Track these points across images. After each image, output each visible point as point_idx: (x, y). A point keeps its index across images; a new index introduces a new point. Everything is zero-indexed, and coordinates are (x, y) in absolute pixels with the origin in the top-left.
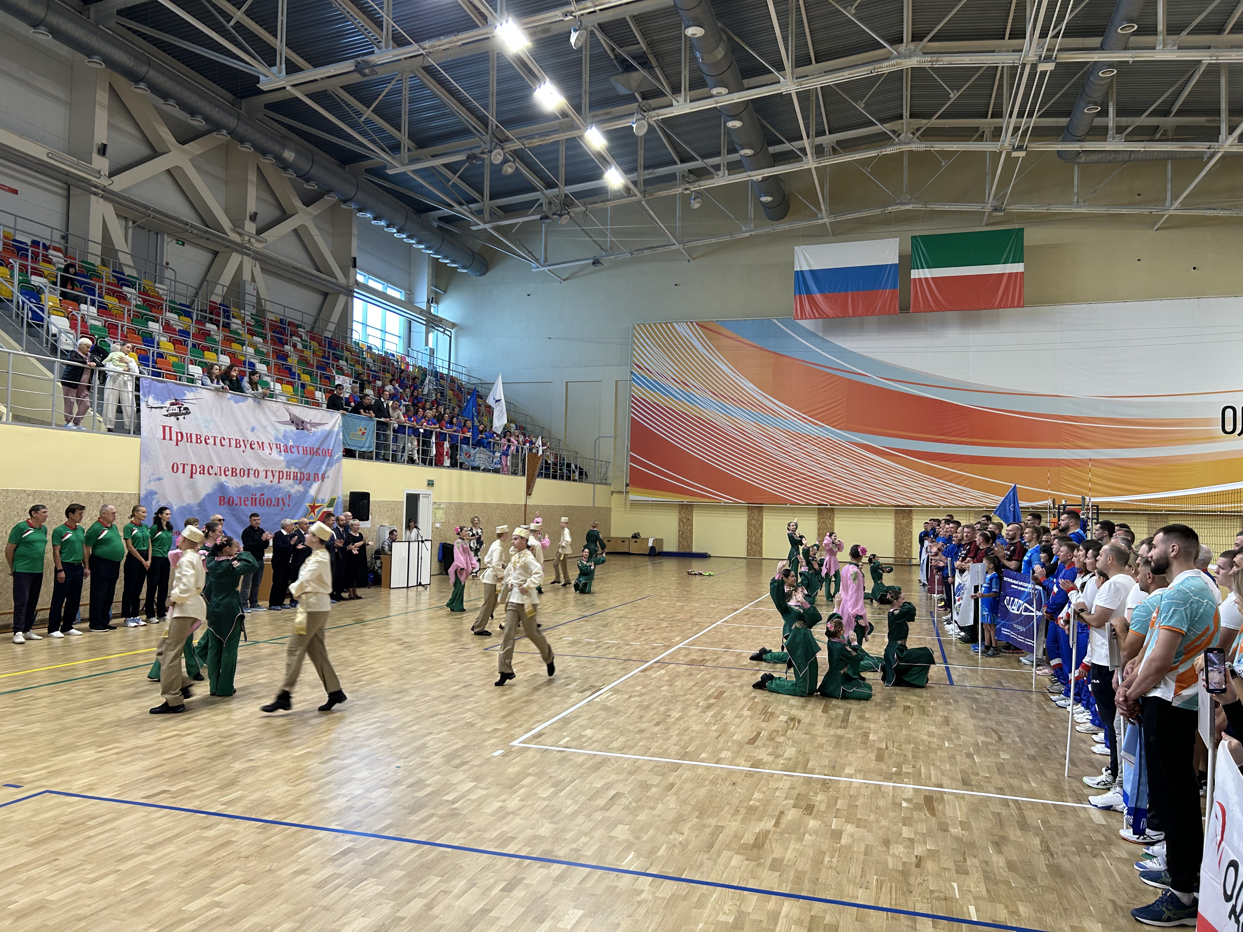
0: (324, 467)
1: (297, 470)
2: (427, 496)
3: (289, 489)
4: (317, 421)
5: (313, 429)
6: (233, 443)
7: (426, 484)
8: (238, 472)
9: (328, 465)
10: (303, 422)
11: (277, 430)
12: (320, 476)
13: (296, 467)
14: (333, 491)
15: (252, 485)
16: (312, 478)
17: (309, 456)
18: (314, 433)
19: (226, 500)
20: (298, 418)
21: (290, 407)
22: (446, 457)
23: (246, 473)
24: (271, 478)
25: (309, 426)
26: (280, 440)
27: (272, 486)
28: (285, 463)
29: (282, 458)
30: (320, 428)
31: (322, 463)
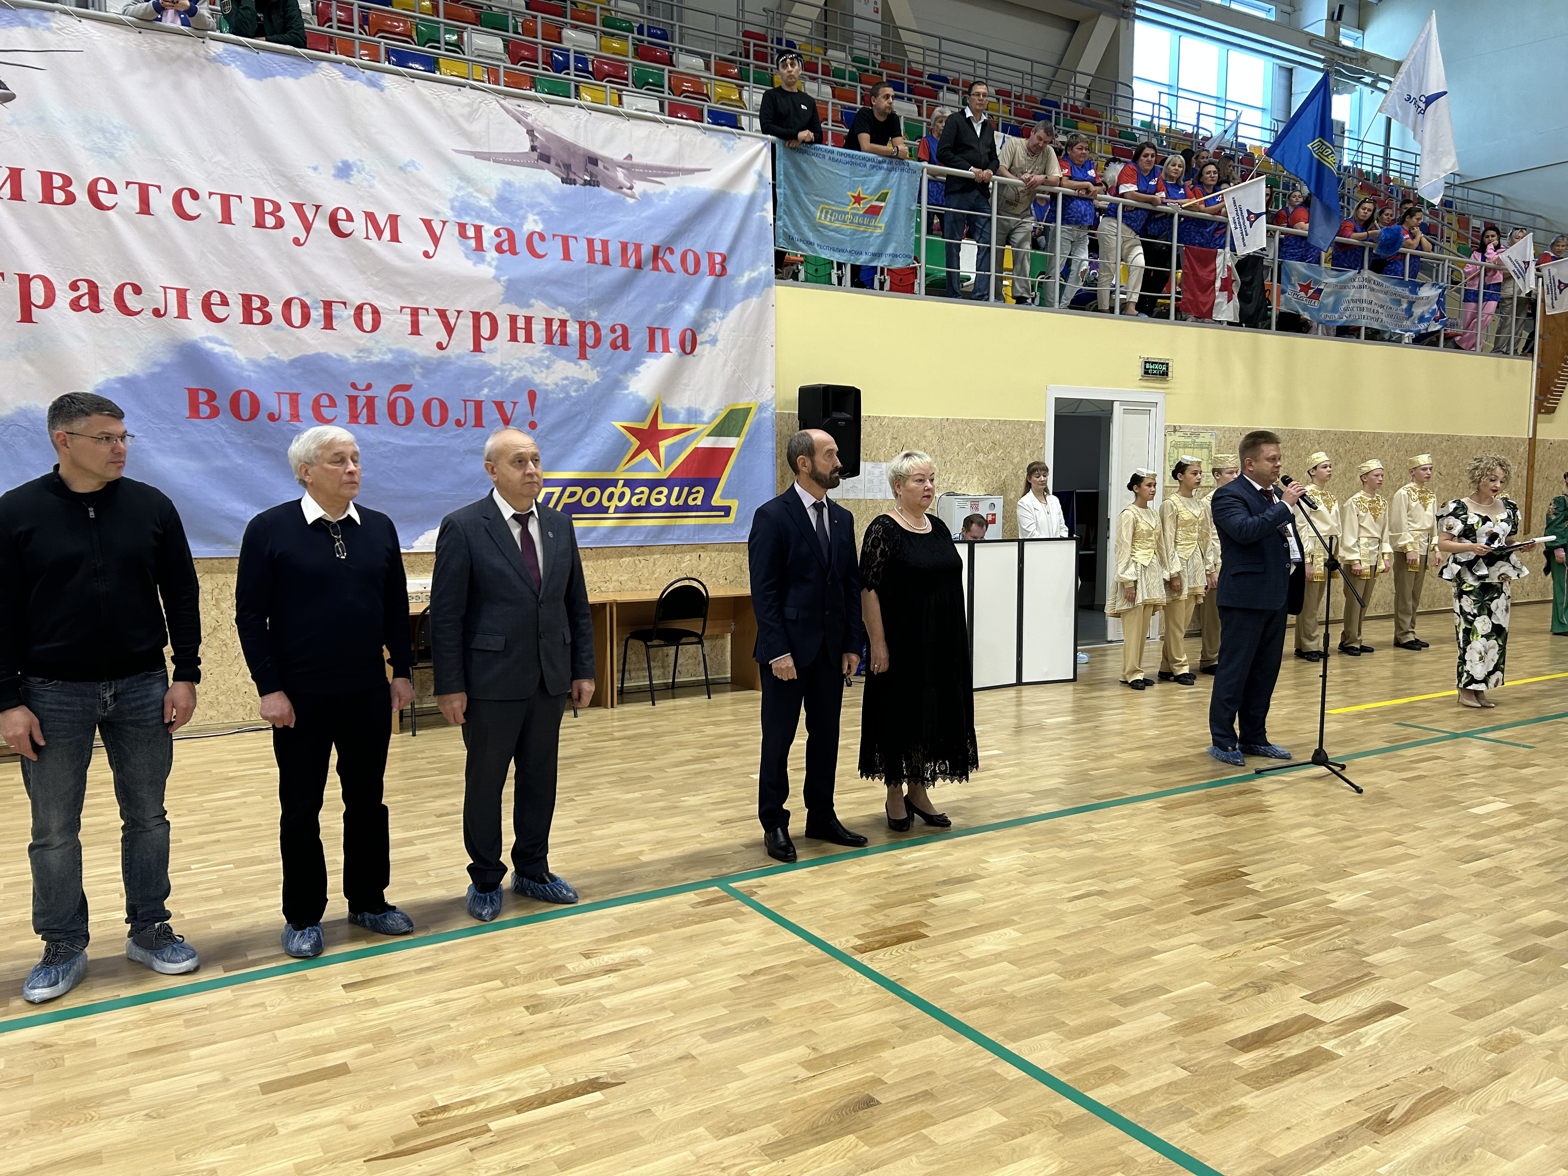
0: (689, 310)
1: (559, 314)
2: (1143, 408)
3: (528, 371)
4: (660, 160)
5: (640, 187)
6: (243, 211)
7: (1140, 371)
8: (275, 309)
9: (710, 301)
10: (593, 160)
11: (466, 179)
12: (674, 337)
13: (556, 303)
14: (736, 384)
15: (349, 355)
16: (638, 339)
17: (617, 271)
18: (646, 199)
19: (223, 402)
20: (570, 149)
21: (531, 108)
22: (1221, 298)
23: (317, 314)
24: (441, 335)
25: (621, 175)
26: (481, 212)
27: (442, 363)
28: (498, 289)
29: (486, 271)
30: (672, 185)
31: (681, 295)
